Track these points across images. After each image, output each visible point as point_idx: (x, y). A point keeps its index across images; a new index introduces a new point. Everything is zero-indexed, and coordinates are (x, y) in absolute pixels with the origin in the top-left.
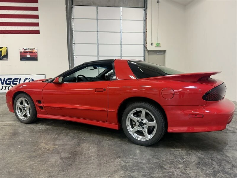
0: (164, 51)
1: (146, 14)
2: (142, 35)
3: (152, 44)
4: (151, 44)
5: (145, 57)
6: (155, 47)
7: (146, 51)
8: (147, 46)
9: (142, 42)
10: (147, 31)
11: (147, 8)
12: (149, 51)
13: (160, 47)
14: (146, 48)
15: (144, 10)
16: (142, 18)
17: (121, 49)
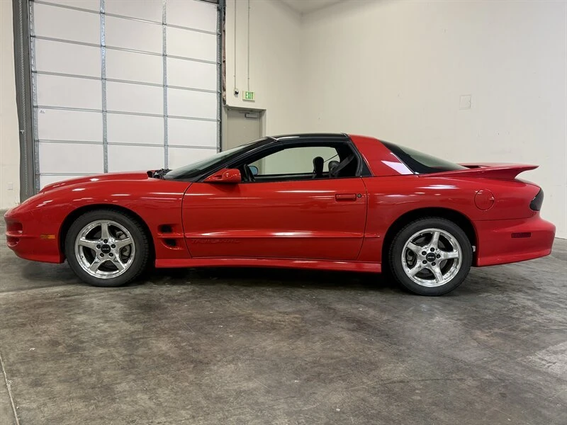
0: (261, 113)
1: (222, 20)
2: (214, 68)
3: (236, 93)
4: (233, 93)
5: (221, 123)
6: (244, 100)
7: (223, 108)
8: (225, 96)
9: (214, 86)
10: (224, 62)
11: (225, 5)
12: (230, 109)
13: (254, 101)
14: (225, 101)
15: (219, 10)
16: (214, 27)
17: (165, 99)
